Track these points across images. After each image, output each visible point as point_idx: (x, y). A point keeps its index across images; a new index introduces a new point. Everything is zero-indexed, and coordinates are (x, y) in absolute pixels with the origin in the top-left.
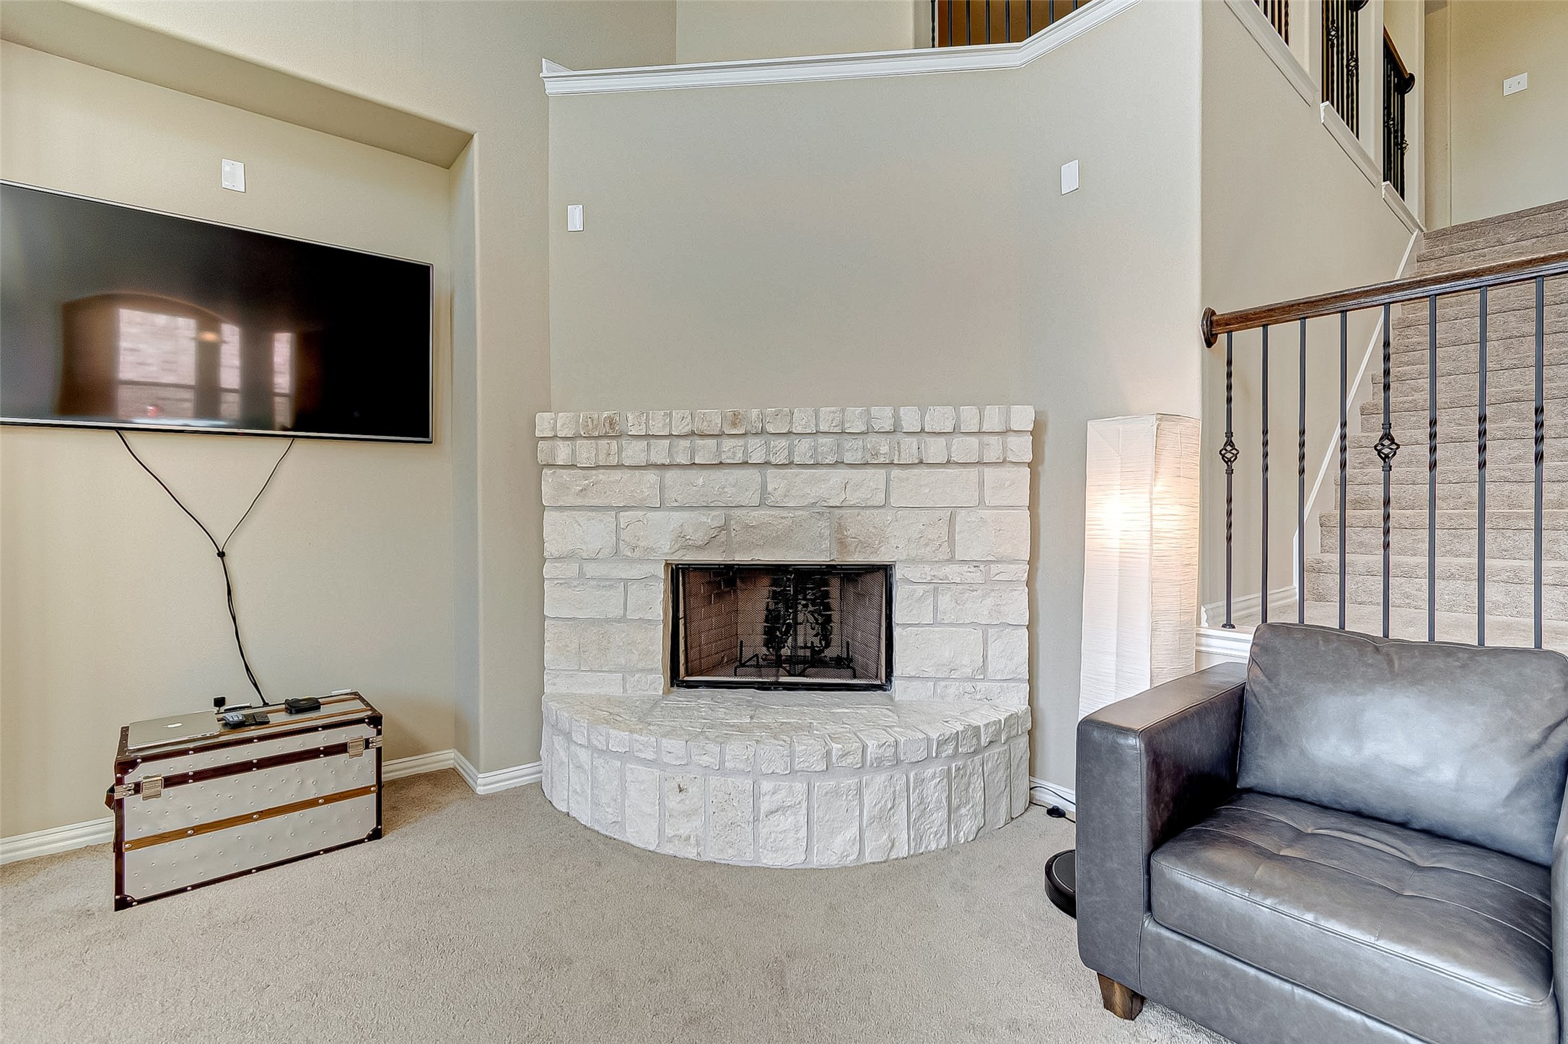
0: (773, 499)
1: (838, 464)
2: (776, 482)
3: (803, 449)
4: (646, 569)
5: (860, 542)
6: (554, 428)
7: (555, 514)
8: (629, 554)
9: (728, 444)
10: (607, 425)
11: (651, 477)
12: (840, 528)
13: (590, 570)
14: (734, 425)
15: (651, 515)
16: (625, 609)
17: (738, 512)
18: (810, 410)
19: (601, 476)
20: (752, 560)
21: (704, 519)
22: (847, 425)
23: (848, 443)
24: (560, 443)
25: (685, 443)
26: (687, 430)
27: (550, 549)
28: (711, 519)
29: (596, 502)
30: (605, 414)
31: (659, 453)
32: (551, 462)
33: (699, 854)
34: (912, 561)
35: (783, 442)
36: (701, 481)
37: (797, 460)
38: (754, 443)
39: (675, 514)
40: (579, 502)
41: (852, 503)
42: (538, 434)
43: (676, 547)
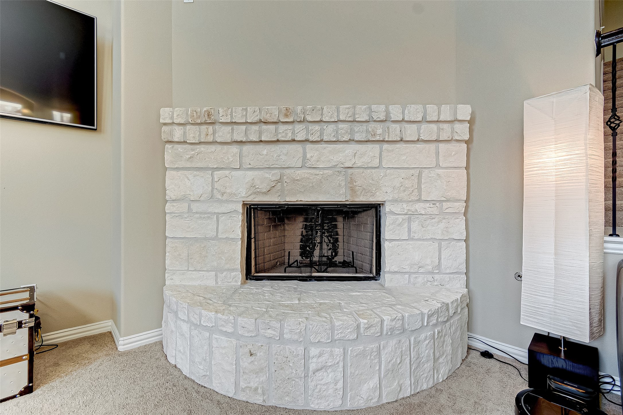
0: (310, 163)
1: (350, 141)
2: (312, 151)
3: (329, 132)
4: (231, 207)
5: (364, 189)
6: (172, 118)
7: (174, 173)
8: (220, 197)
9: (282, 128)
10: (206, 115)
11: (235, 149)
12: (352, 181)
13: (195, 207)
14: (286, 116)
15: (234, 173)
16: (217, 232)
17: (288, 171)
18: (334, 107)
19: (202, 149)
20: (297, 201)
21: (267, 175)
22: (357, 116)
23: (357, 127)
24: (176, 127)
25: (255, 128)
26: (256, 119)
27: (170, 194)
28: (272, 176)
29: (199, 165)
30: (205, 109)
31: (239, 134)
32: (170, 139)
33: (264, 401)
34: (395, 201)
35: (317, 127)
36: (265, 152)
37: (325, 138)
38: (298, 127)
39: (250, 173)
40: (188, 165)
41: (359, 165)
42: (162, 121)
43: (250, 193)
